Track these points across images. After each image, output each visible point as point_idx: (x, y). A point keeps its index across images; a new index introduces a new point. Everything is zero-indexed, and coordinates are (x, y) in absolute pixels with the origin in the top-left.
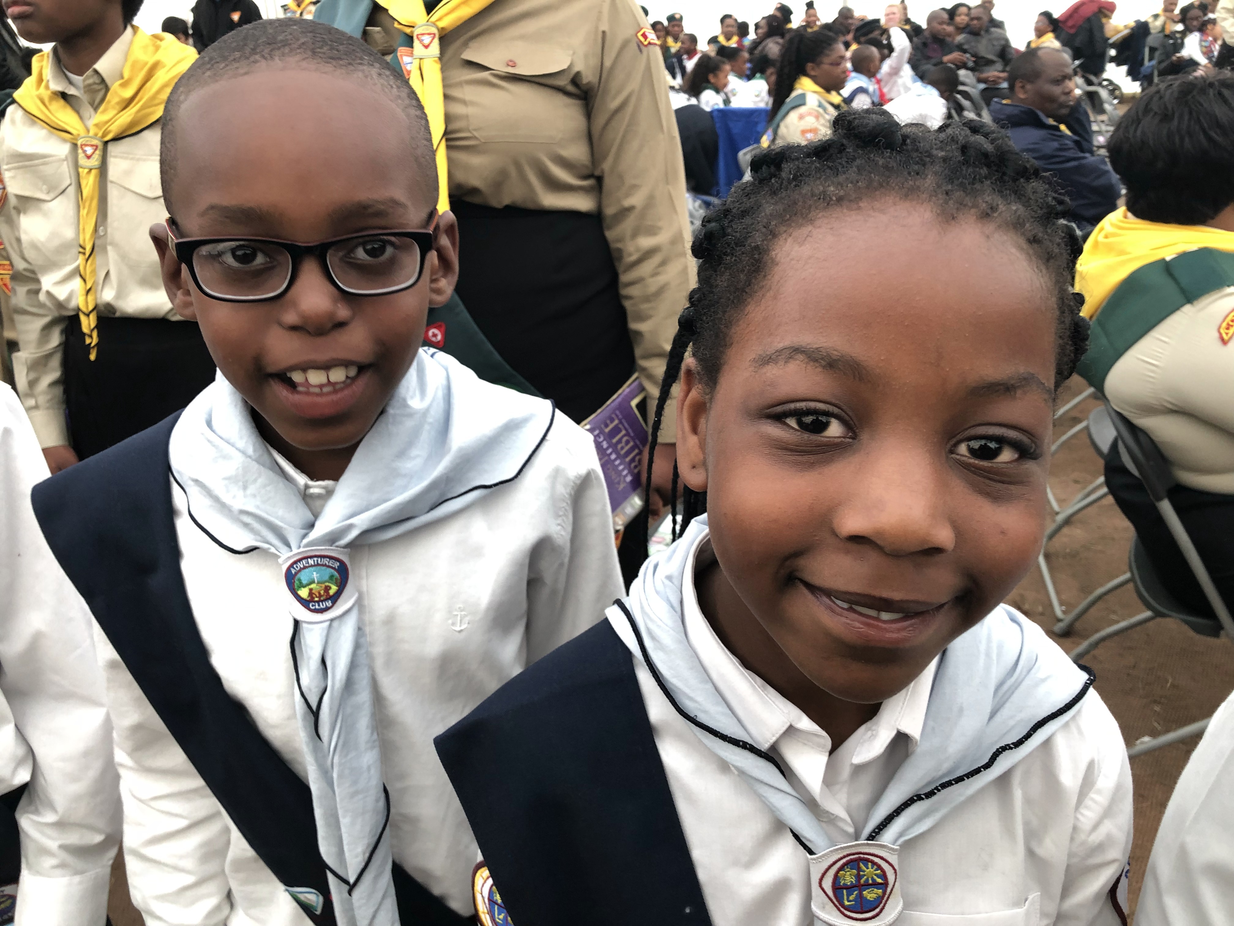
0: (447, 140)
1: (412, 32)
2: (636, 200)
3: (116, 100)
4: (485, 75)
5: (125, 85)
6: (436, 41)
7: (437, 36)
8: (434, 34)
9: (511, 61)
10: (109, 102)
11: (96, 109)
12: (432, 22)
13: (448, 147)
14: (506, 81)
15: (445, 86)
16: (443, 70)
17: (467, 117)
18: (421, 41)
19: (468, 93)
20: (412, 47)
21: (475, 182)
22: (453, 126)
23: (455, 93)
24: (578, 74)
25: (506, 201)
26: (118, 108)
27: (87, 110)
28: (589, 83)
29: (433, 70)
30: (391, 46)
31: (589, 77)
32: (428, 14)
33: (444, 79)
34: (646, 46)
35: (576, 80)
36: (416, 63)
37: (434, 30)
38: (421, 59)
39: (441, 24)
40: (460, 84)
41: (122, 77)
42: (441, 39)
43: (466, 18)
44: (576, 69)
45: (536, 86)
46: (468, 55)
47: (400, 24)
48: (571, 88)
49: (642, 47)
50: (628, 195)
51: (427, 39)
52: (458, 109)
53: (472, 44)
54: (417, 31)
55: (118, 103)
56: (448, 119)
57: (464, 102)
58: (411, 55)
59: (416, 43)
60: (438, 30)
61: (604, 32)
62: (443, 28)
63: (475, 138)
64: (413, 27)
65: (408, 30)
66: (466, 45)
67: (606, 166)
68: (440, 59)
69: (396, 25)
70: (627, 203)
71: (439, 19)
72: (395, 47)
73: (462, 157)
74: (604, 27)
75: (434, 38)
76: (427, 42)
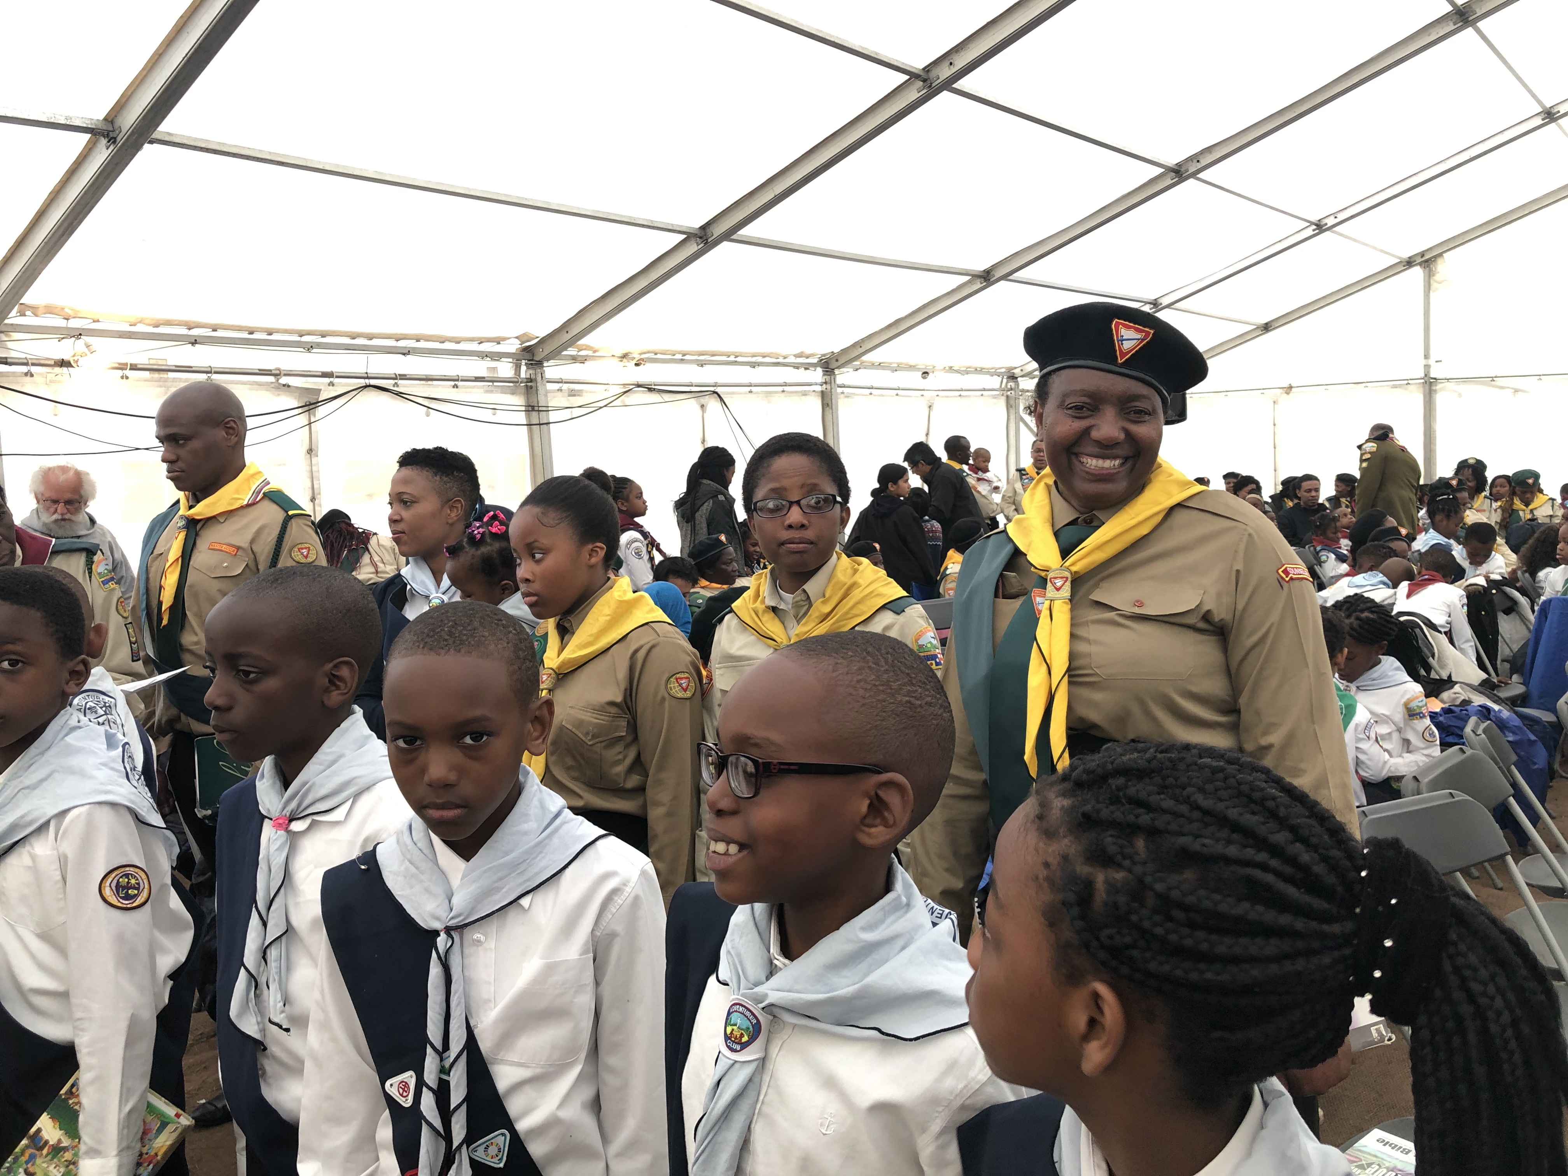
0: (1069, 676)
1: (1047, 575)
2: (1274, 738)
3: (817, 614)
4: (1112, 615)
5: (824, 603)
6: (1068, 584)
7: (1070, 579)
8: (1067, 578)
9: (1137, 601)
10: (811, 615)
11: (798, 622)
12: (1065, 567)
13: (1070, 683)
14: (1132, 621)
15: (1072, 625)
16: (1072, 610)
17: (1090, 655)
18: (1054, 584)
19: (1092, 632)
20: (1045, 589)
21: (1093, 716)
22: (1076, 663)
23: (1081, 632)
24: (1209, 612)
26: (817, 621)
27: (791, 622)
28: (1221, 620)
29: (1062, 611)
30: (1026, 589)
31: (1221, 614)
32: (1063, 558)
33: (1072, 619)
35: (1206, 617)
36: (1047, 603)
37: (1068, 574)
38: (1052, 600)
39: (1074, 569)
40: (1087, 623)
41: (824, 596)
42: (1073, 582)
43: (1099, 563)
44: (1206, 608)
45: (1163, 625)
46: (1096, 596)
47: (1036, 568)
48: (1202, 625)
49: (1283, 583)
50: (1265, 733)
51: (1059, 583)
52: (1082, 647)
53: (1103, 585)
54: (1051, 575)
55: (817, 617)
56: (1072, 656)
57: (1088, 641)
58: (1044, 596)
59: (1049, 584)
60: (1071, 574)
61: (1238, 571)
62: (1075, 572)
63: (1097, 675)
64: (1048, 571)
65: (1043, 574)
66: (1096, 586)
68: (1071, 600)
69: (1033, 569)
70: (1264, 742)
71: (1073, 564)
72: (1030, 589)
73: (1084, 692)
74: (1239, 566)
75: (1065, 582)
76: (1059, 584)
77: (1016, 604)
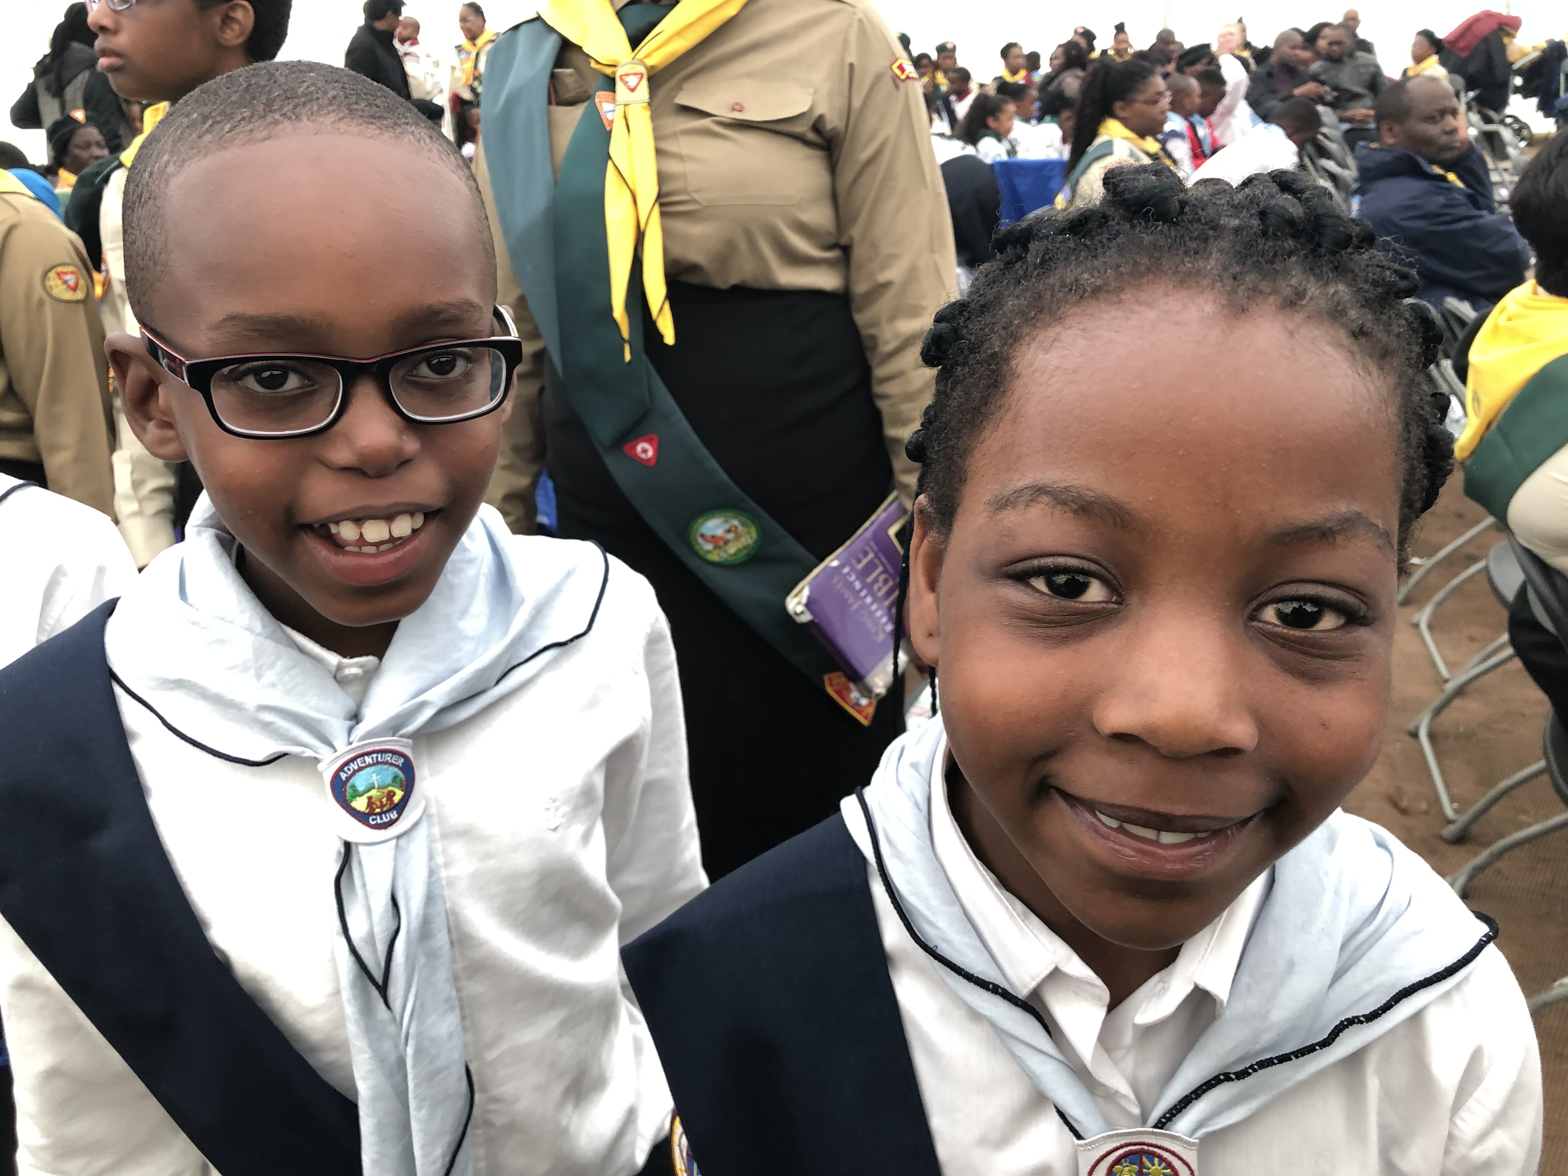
0: (662, 205)
1: (614, 73)
2: (893, 274)
4: (705, 122)
6: (644, 83)
7: (645, 76)
8: (642, 74)
9: (737, 104)
12: (638, 59)
13: (663, 214)
14: (734, 130)
15: (657, 138)
16: (653, 118)
17: (684, 176)
18: (626, 83)
19: (685, 146)
20: (614, 91)
21: (695, 255)
22: (667, 188)
23: (668, 146)
24: (821, 118)
25: (734, 280)
28: (833, 129)
29: (641, 118)
30: (586, 92)
31: (833, 121)
32: (634, 49)
33: (655, 129)
34: (903, 81)
35: (817, 126)
36: (620, 110)
37: (642, 70)
38: (625, 105)
39: (650, 62)
40: (675, 135)
42: (650, 79)
43: (679, 54)
44: (819, 111)
45: (768, 134)
46: (684, 99)
47: (598, 62)
48: (811, 136)
49: (898, 82)
50: (884, 267)
51: (632, 81)
52: (673, 166)
53: (687, 86)
54: (619, 72)
56: (662, 178)
57: (680, 158)
58: (614, 101)
59: (619, 85)
60: (647, 68)
61: (851, 66)
62: (652, 67)
63: (693, 201)
64: (615, 66)
65: (608, 71)
66: (679, 88)
67: (856, 232)
68: (650, 104)
69: (593, 65)
70: (882, 277)
71: (648, 56)
72: (591, 92)
73: (679, 226)
74: (852, 58)
75: (641, 78)
76: (632, 84)
77: (577, 112)
